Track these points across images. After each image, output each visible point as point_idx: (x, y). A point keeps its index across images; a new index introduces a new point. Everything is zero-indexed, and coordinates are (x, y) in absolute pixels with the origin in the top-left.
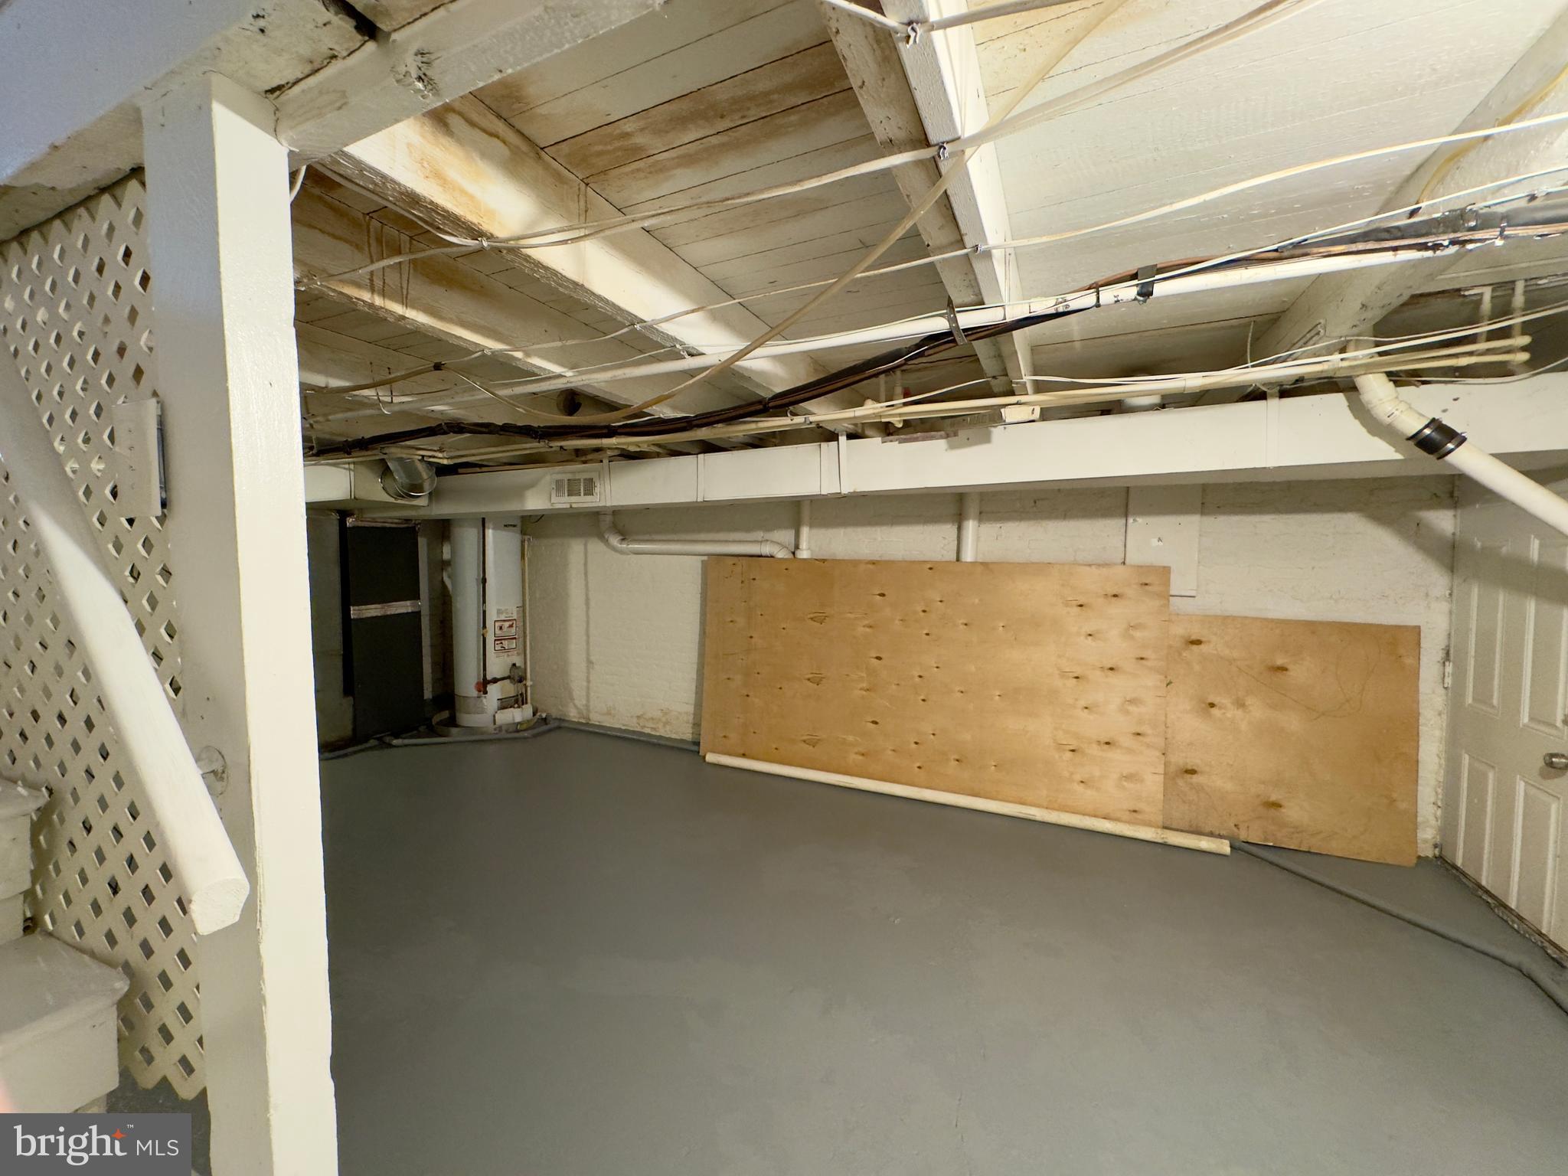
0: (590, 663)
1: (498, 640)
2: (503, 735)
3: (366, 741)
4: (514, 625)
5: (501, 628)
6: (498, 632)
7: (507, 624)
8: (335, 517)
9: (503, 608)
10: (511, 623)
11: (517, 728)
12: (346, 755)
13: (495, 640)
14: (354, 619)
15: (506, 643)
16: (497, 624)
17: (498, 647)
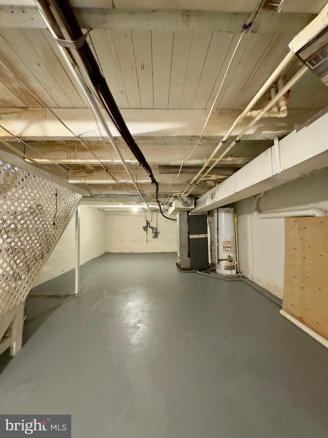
0: (253, 259)
1: (224, 247)
2: (223, 278)
3: (192, 270)
4: (230, 243)
5: (225, 244)
6: (224, 245)
7: (227, 243)
8: (186, 213)
9: (226, 238)
10: (228, 242)
11: (228, 277)
12: (187, 272)
13: (223, 247)
14: (191, 238)
15: (227, 249)
16: (224, 242)
17: (224, 250)
